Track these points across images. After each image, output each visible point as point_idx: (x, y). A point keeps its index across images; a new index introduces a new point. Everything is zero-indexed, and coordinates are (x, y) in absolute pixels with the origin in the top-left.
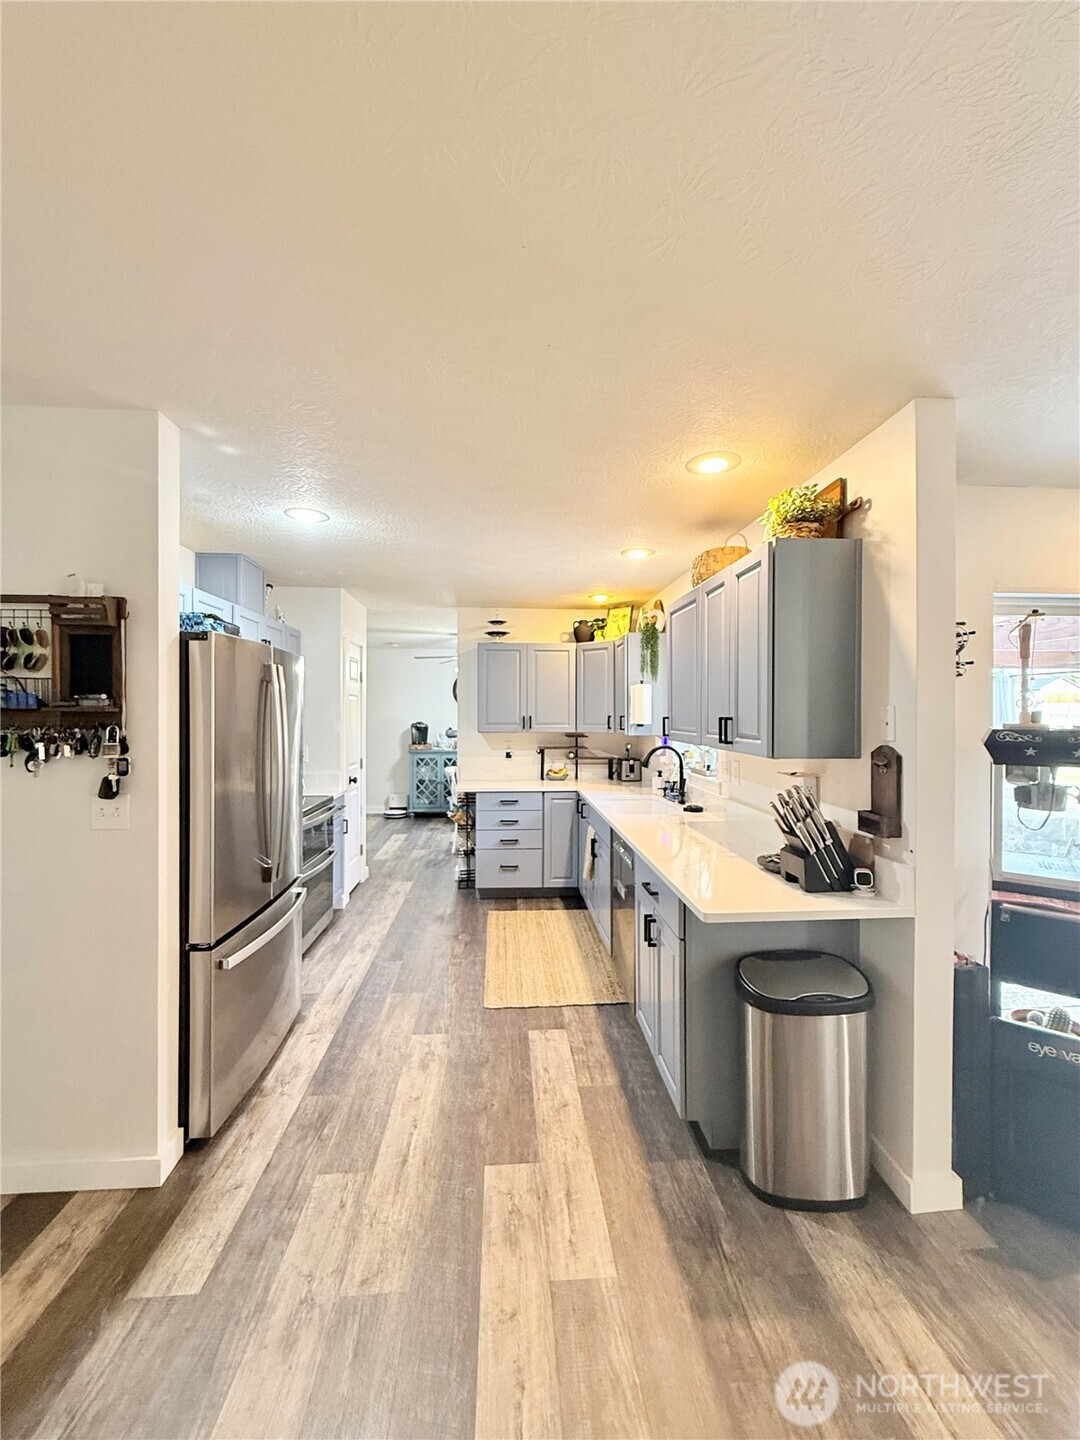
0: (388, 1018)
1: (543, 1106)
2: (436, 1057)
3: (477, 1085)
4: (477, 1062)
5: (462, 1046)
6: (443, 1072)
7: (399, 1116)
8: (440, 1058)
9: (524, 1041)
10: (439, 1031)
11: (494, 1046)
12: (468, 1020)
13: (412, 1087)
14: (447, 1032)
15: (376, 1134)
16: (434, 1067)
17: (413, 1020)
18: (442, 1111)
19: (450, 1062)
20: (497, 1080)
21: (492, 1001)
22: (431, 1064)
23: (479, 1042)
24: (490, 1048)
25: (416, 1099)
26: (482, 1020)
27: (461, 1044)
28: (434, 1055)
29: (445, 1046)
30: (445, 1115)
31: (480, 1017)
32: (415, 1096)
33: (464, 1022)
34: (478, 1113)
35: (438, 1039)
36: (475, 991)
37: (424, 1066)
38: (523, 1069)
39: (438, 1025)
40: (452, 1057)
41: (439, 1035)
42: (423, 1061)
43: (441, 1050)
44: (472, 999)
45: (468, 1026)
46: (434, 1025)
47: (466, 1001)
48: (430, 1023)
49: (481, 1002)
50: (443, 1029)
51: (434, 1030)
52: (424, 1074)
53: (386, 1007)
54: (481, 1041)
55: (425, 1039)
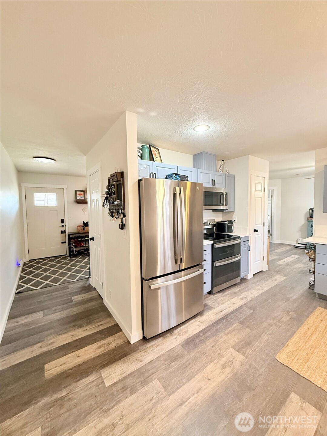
0: (228, 333)
4: (249, 385)
5: (248, 370)
6: (229, 376)
7: (197, 381)
8: (234, 368)
10: (244, 354)
11: (264, 384)
13: (212, 372)
14: (247, 357)
15: (184, 381)
16: (228, 370)
17: (237, 341)
19: (236, 374)
21: (282, 357)
22: (228, 368)
23: (258, 374)
24: (261, 383)
26: (269, 364)
28: (232, 364)
29: (240, 364)
31: (269, 361)
32: (210, 377)
33: (259, 358)
35: (241, 357)
36: (277, 345)
37: (224, 367)
39: (246, 351)
40: (239, 372)
41: (242, 356)
42: (226, 363)
43: (237, 364)
44: (272, 349)
45: (259, 362)
46: (244, 350)
47: (268, 348)
48: (243, 347)
49: (276, 354)
50: (246, 354)
51: (242, 352)
52: (222, 369)
53: (232, 328)
54: (260, 375)
55: (235, 353)
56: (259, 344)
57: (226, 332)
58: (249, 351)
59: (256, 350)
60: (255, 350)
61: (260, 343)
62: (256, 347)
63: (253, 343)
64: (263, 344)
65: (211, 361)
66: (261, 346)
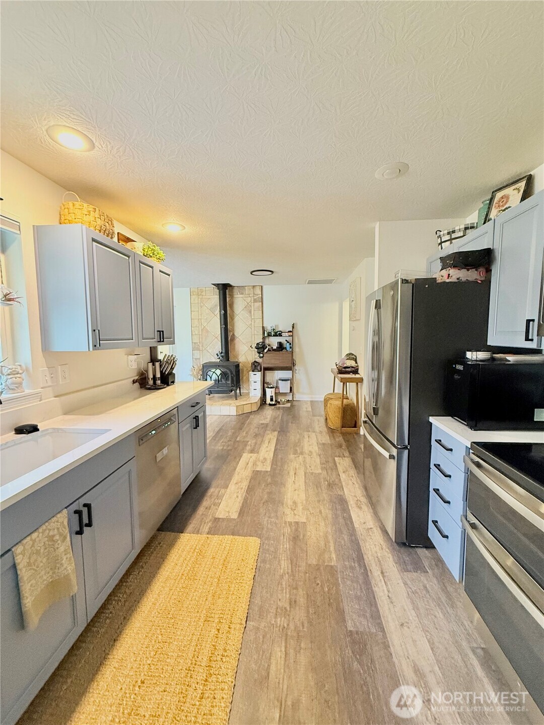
0: (326, 537)
1: (245, 485)
2: (290, 507)
3: (270, 493)
4: (269, 503)
5: (276, 512)
6: (285, 499)
7: (301, 485)
8: (287, 506)
9: (241, 513)
10: (290, 524)
11: (259, 510)
12: (272, 529)
13: (298, 495)
14: (285, 523)
15: (307, 481)
16: (290, 503)
17: (309, 534)
18: (285, 486)
19: (283, 504)
20: (261, 494)
21: (254, 542)
22: (292, 504)
23: (267, 514)
24: (261, 510)
25: (295, 490)
26: (263, 529)
27: (277, 513)
28: (291, 508)
29: (285, 513)
30: (283, 484)
31: (264, 532)
32: (297, 491)
33: (274, 528)
34: (270, 484)
35: (290, 518)
37: (295, 503)
38: (247, 498)
39: (290, 528)
40: (281, 507)
41: (290, 521)
42: (296, 506)
43: (288, 511)
44: (268, 550)
45: (272, 525)
46: (294, 528)
47: (272, 549)
48: (296, 530)
49: (262, 545)
50: (288, 525)
51: (293, 524)
52: (294, 500)
53: (332, 548)
54: (266, 514)
55: (297, 519)
56: (285, 546)
57: (330, 537)
58: (287, 530)
59: (282, 536)
60: (284, 536)
61: (285, 550)
62: (285, 540)
63: (291, 542)
64: (281, 550)
65: (307, 500)
66: (281, 547)
